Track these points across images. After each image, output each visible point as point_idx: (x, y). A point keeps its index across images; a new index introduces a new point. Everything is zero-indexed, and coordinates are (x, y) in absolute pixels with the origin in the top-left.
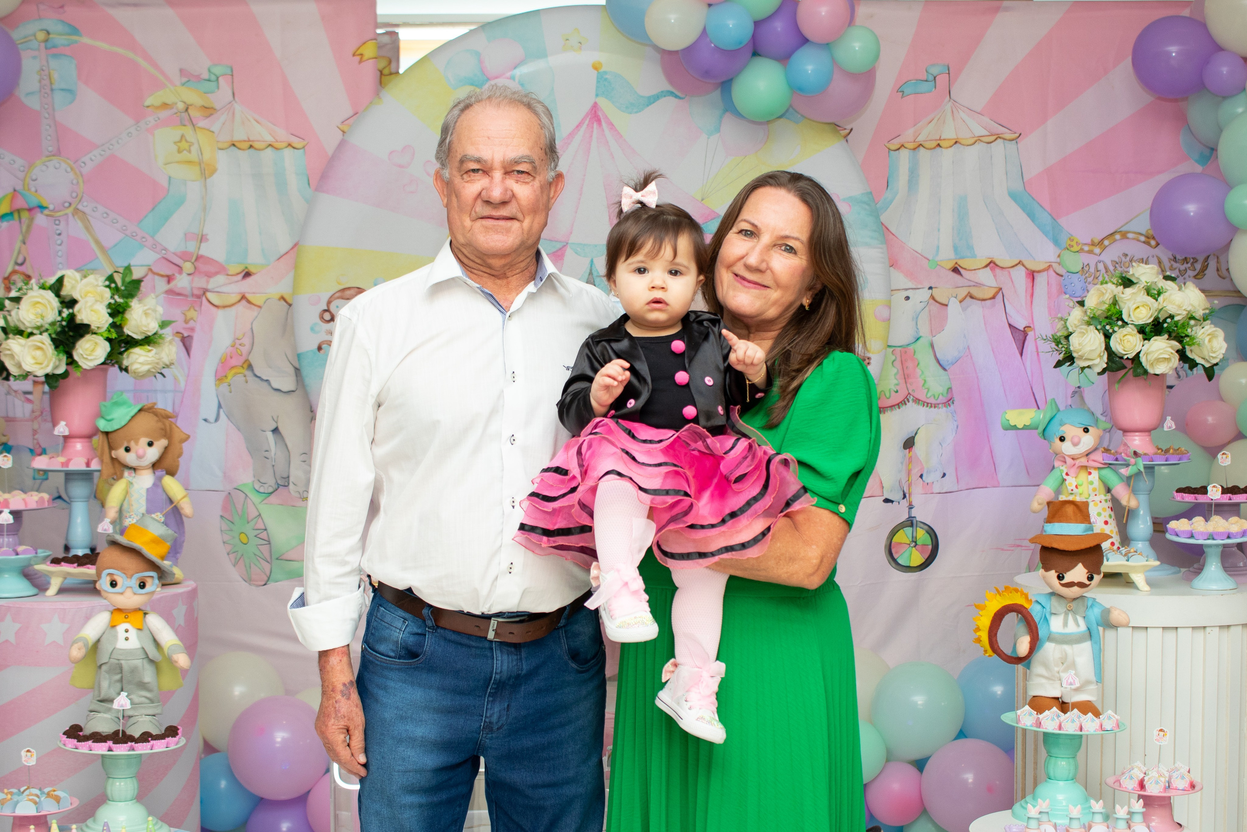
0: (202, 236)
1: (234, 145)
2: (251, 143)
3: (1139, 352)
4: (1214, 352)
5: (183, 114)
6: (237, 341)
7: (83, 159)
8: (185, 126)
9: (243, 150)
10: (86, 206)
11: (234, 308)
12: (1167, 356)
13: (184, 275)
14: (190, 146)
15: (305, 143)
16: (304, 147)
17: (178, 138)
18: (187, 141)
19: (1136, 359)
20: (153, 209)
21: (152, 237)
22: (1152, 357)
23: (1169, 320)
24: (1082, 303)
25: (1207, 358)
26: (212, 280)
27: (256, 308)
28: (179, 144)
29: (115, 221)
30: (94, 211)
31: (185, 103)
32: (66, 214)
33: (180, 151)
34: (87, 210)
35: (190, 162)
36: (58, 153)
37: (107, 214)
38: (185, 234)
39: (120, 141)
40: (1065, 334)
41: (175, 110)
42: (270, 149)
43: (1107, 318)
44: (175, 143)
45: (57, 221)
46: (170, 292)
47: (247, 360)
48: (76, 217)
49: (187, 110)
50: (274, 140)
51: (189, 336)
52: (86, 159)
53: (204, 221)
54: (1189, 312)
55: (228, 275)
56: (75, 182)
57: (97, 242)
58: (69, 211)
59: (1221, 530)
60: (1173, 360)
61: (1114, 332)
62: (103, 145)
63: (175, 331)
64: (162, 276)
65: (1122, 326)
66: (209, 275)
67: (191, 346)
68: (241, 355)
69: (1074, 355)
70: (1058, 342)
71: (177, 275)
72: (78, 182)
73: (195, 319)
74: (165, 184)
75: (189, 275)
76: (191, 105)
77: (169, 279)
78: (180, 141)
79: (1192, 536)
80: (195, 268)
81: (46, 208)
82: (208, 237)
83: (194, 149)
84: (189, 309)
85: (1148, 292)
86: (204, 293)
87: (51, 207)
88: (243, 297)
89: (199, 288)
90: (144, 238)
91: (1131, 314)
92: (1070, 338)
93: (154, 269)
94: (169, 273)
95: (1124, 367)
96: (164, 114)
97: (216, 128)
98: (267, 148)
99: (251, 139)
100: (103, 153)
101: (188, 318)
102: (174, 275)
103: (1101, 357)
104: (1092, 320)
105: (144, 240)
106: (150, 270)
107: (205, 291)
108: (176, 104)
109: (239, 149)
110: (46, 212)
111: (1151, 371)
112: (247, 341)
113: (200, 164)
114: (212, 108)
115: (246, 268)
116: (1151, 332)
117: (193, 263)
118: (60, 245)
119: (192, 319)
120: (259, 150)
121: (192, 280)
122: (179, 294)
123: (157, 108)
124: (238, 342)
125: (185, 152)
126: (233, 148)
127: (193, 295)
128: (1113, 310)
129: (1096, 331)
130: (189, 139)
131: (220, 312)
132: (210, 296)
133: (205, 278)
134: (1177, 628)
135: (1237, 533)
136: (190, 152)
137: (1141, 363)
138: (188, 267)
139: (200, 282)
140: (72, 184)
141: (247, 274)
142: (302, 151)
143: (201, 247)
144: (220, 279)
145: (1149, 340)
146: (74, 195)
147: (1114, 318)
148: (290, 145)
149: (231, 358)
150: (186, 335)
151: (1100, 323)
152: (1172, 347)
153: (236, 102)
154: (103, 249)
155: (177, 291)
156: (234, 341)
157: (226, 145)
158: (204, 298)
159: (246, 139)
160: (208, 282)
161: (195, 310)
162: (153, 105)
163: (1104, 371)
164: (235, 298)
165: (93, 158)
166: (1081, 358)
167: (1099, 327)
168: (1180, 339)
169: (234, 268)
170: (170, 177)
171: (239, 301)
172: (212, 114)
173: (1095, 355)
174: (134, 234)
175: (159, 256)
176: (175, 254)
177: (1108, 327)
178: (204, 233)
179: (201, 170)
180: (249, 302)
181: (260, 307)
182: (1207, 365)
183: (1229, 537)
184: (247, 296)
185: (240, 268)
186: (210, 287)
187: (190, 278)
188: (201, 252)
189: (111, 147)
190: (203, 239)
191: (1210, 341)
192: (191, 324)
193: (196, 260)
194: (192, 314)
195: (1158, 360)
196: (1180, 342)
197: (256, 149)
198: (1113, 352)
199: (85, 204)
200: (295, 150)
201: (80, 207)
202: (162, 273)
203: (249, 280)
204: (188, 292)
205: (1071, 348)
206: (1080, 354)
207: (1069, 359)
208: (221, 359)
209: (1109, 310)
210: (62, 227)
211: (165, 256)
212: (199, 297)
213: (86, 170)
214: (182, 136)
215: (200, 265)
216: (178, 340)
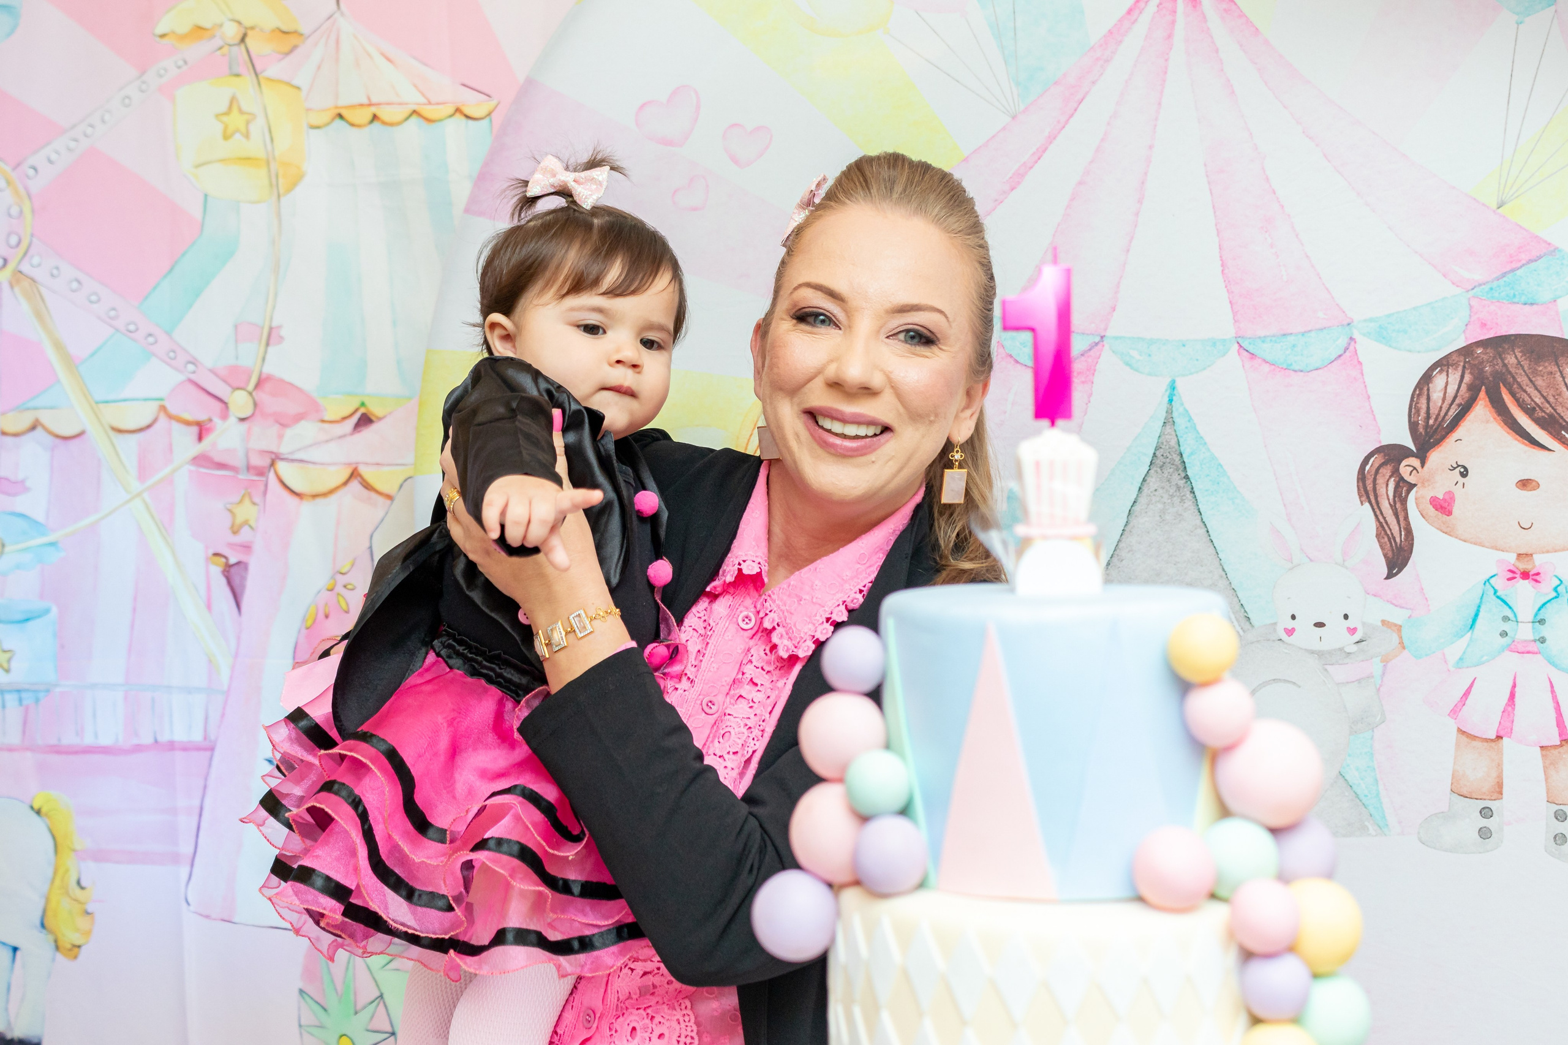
0: (271, 329)
1: (340, 116)
2: (373, 110)
5: (235, 49)
6: (339, 577)
7: (32, 161)
8: (238, 75)
9: (359, 126)
10: (37, 266)
11: (333, 498)
13: (232, 420)
14: (248, 123)
15: (493, 103)
16: (489, 114)
17: (224, 108)
18: (241, 112)
20: (171, 269)
21: (168, 334)
26: (289, 432)
27: (381, 500)
28: (225, 119)
29: (94, 298)
30: (52, 275)
31: (239, 23)
33: (226, 137)
34: (39, 274)
35: (247, 160)
37: (79, 282)
38: (236, 327)
39: (107, 117)
41: (218, 42)
42: (414, 118)
44: (217, 116)
46: (202, 460)
48: (17, 290)
49: (243, 40)
50: (423, 100)
51: (238, 563)
52: (38, 159)
53: (276, 295)
55: (323, 421)
56: (14, 211)
57: (59, 346)
58: (4, 276)
62: (74, 127)
63: (211, 552)
64: (188, 423)
66: (284, 422)
67: (243, 587)
68: (347, 612)
71: (217, 421)
72: (21, 212)
73: (252, 523)
74: (196, 212)
75: (242, 420)
76: (252, 28)
77: (202, 430)
78: (228, 113)
80: (255, 405)
82: (283, 333)
83: (257, 128)
84: (241, 501)
86: (273, 464)
88: (354, 474)
89: (263, 452)
90: (150, 335)
93: (173, 409)
94: (202, 417)
96: (197, 51)
97: (302, 79)
98: (407, 119)
99: (374, 100)
100: (72, 144)
101: (239, 520)
102: (210, 420)
105: (151, 340)
106: (163, 408)
107: (275, 459)
108: (221, 25)
109: (352, 125)
112: (358, 578)
113: (268, 163)
114: (295, 32)
115: (363, 404)
117: (250, 394)
119: (246, 523)
120: (391, 125)
121: (249, 431)
122: (222, 466)
123: (182, 38)
124: (341, 580)
125: (237, 136)
126: (338, 121)
127: (249, 468)
130: (245, 107)
131: (306, 507)
132: (281, 466)
133: (276, 428)
136: (247, 136)
138: (240, 402)
139: (264, 438)
140: (10, 215)
141: (365, 420)
142: (486, 122)
143: (268, 356)
144: (307, 430)
146: (14, 240)
148: (458, 110)
149: (327, 617)
150: (232, 561)
153: (342, 14)
154: (71, 363)
155: (218, 458)
156: (333, 577)
157: (325, 118)
158: (272, 475)
159: (365, 101)
160: (281, 437)
161: (254, 504)
162: (173, 32)
164: (338, 474)
165: (54, 157)
169: (338, 406)
170: (206, 196)
171: (346, 483)
172: (294, 48)
174: (132, 327)
175: (181, 378)
176: (212, 371)
178: (274, 324)
179: (270, 177)
180: (367, 486)
181: (390, 497)
184: (363, 470)
185: (349, 406)
186: (284, 449)
187: (244, 426)
188: (268, 369)
189: (89, 131)
190: (271, 337)
192: (245, 535)
193: (258, 386)
194: (246, 511)
197: (384, 123)
199: (36, 260)
200: (470, 122)
201: (25, 268)
202: (187, 416)
203: (368, 433)
204: (239, 461)
208: (304, 620)
211: (193, 377)
212: (261, 472)
213: (38, 185)
214: (233, 100)
215: (260, 396)
216: (216, 571)
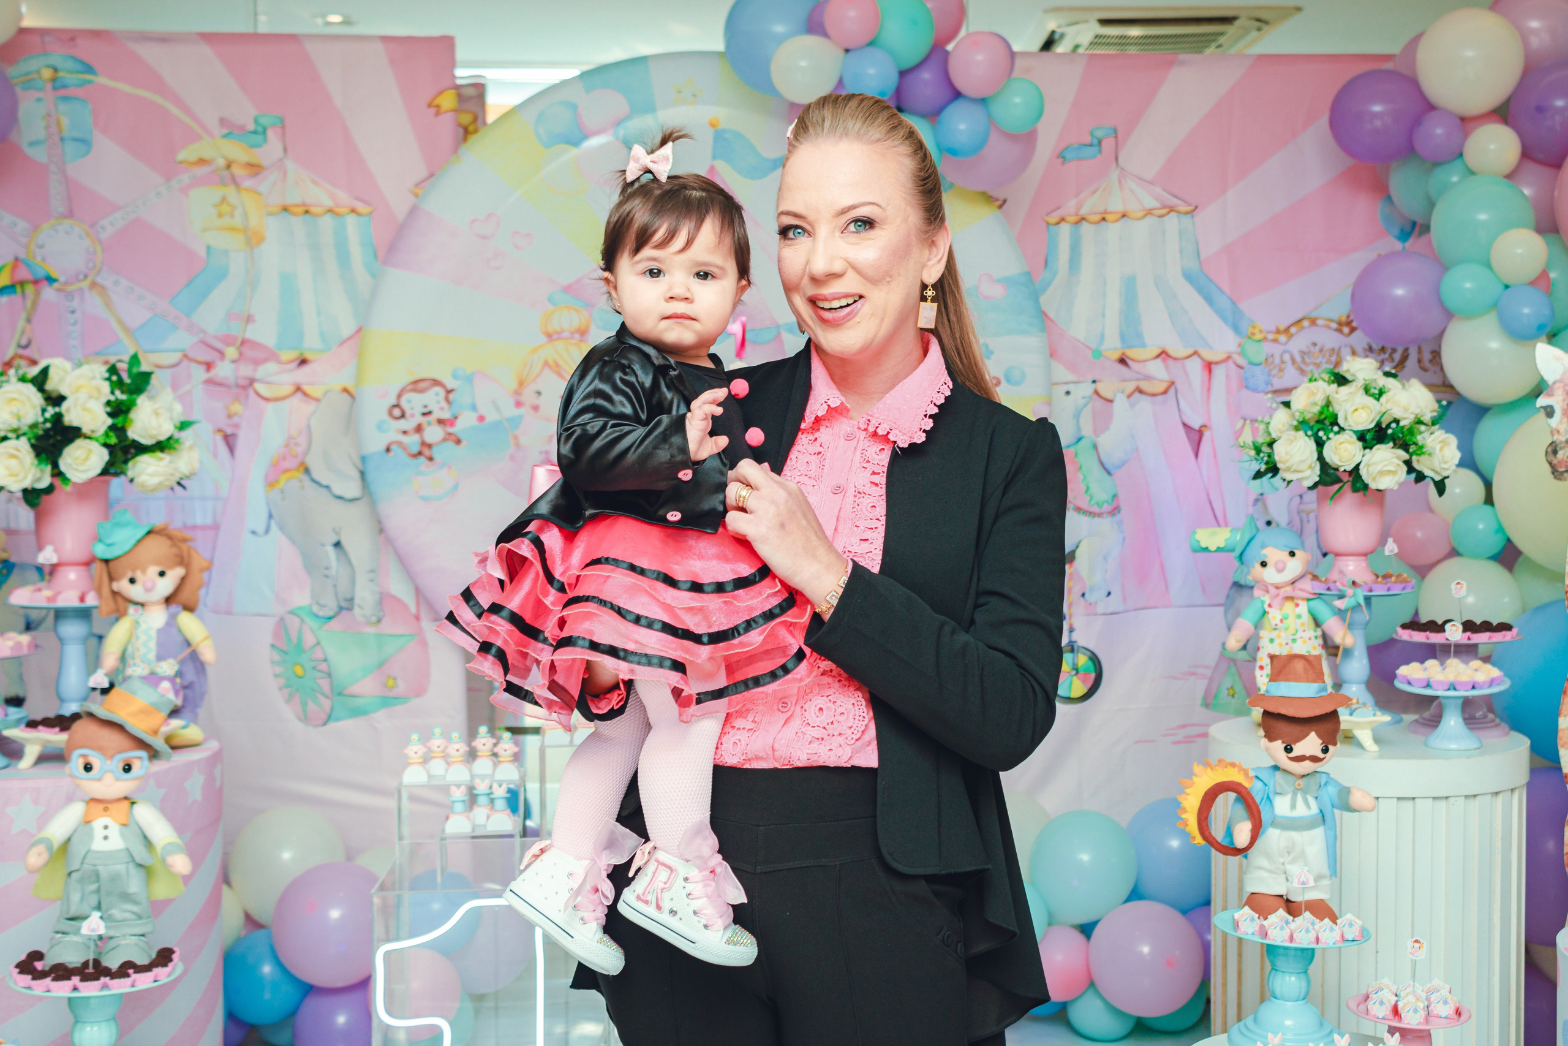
0: (249, 315)
1: (286, 210)
2: (306, 208)
3: (1359, 464)
4: (1446, 463)
5: (224, 173)
7: (102, 223)
8: (226, 186)
9: (297, 215)
10: (106, 279)
11: (287, 401)
12: (1392, 468)
13: (227, 362)
14: (233, 210)
15: (372, 209)
16: (370, 214)
17: (218, 201)
18: (228, 204)
19: (1355, 472)
20: (189, 285)
21: (188, 317)
22: (1374, 470)
23: (1394, 425)
24: (1287, 404)
25: (1438, 469)
26: (260, 368)
28: (219, 207)
29: (141, 297)
30: (115, 285)
31: (226, 158)
32: (81, 290)
33: (220, 216)
34: (107, 284)
35: (232, 229)
36: (70, 214)
37: (132, 289)
38: (228, 313)
39: (147, 202)
40: (1268, 440)
41: (214, 168)
42: (329, 214)
43: (1318, 422)
44: (215, 206)
45: (70, 296)
46: (210, 382)
47: (302, 464)
48: (93, 292)
49: (228, 167)
50: (334, 205)
51: (233, 434)
52: (105, 222)
53: (251, 299)
54: (1417, 415)
55: (280, 362)
56: (91, 250)
57: (120, 322)
58: (85, 284)
59: (1464, 678)
60: (1399, 472)
61: (1328, 439)
62: (127, 206)
63: (216, 429)
64: (200, 363)
65: (1338, 433)
66: (257, 362)
67: (235, 446)
68: (296, 457)
69: (1279, 465)
70: (1258, 451)
71: (218, 362)
72: (95, 251)
73: (240, 414)
74: (202, 253)
75: (233, 362)
76: (233, 162)
77: (209, 366)
78: (221, 204)
79: (1428, 685)
80: (240, 354)
81: (55, 280)
82: (256, 317)
83: (238, 213)
84: (233, 403)
85: (1367, 390)
86: (251, 384)
87: (62, 279)
88: (298, 389)
89: (246, 378)
90: (177, 318)
91: (1349, 418)
92: (1275, 446)
93: (191, 354)
94: (208, 359)
95: (1339, 480)
96: (200, 172)
97: (264, 189)
98: (325, 213)
99: (307, 202)
100: (126, 216)
101: (232, 412)
102: (214, 361)
103: (1310, 467)
104: (1302, 425)
105: (177, 320)
106: (185, 356)
107: (253, 381)
108: (215, 159)
109: (293, 214)
110: (56, 285)
111: (1373, 486)
112: (302, 441)
113: (245, 231)
114: (258, 165)
115: (302, 354)
116: (1373, 439)
117: (238, 348)
118: (75, 323)
119: (236, 413)
120: (316, 216)
121: (237, 368)
122: (220, 384)
123: (192, 164)
124: (292, 441)
125: (227, 216)
126: (285, 213)
127: (238, 386)
128: (1326, 413)
129: (1307, 438)
130: (231, 201)
131: (270, 407)
132: (258, 386)
133: (252, 366)
134: (1414, 798)
135: (1484, 683)
136: (232, 216)
137: (1360, 477)
138: (231, 352)
139: (246, 370)
140: (89, 252)
141: (303, 362)
142: (368, 218)
143: (247, 329)
144: (271, 367)
145: (1371, 448)
146: (91, 265)
147: (1327, 422)
148: (353, 211)
149: (284, 459)
150: (229, 433)
151: (1311, 428)
152: (1398, 457)
153: (288, 157)
154: (128, 331)
155: (219, 381)
156: (287, 440)
157: (276, 210)
158: (251, 391)
159: (300, 202)
160: (255, 370)
161: (240, 404)
162: (187, 161)
163: (1315, 486)
164: (289, 389)
165: (114, 222)
166: (1288, 469)
167: (1309, 433)
168: (1405, 447)
169: (288, 355)
170: (209, 247)
171: (294, 393)
172: (258, 174)
173: (1304, 466)
174: (165, 314)
175: (195, 340)
176: (216, 337)
177: (1321, 434)
178: (251, 312)
179: (246, 239)
180: (305, 394)
181: (317, 400)
182: (1438, 478)
183: (1473, 687)
184: (303, 387)
185: (292, 354)
186: (258, 376)
187: (233, 365)
188: (248, 335)
189: (136, 209)
190: (249, 319)
191: (1441, 449)
192: (236, 420)
193: (241, 344)
194: (237, 408)
195: (1382, 473)
196: (1407, 451)
197: (312, 215)
198: (1327, 464)
199: (104, 276)
200: (360, 217)
201: (99, 280)
202: (200, 358)
203: (306, 369)
204: (232, 381)
205: (1277, 458)
206: (1287, 465)
207: (1274, 470)
208: (271, 461)
209: (1321, 413)
210: (75, 304)
211: (203, 339)
212: (245, 388)
213: (104, 236)
214: (224, 198)
215: (245, 350)
216: (219, 438)
